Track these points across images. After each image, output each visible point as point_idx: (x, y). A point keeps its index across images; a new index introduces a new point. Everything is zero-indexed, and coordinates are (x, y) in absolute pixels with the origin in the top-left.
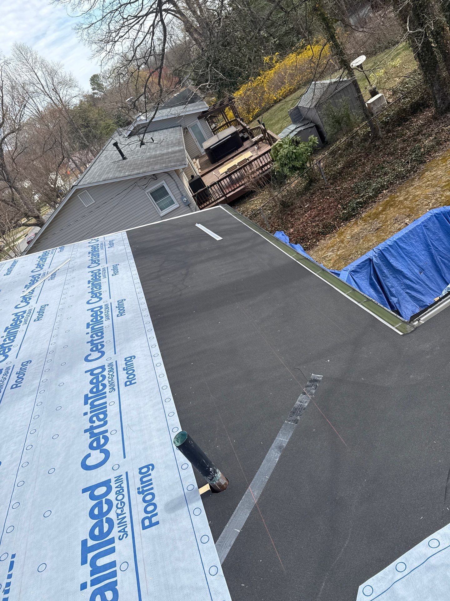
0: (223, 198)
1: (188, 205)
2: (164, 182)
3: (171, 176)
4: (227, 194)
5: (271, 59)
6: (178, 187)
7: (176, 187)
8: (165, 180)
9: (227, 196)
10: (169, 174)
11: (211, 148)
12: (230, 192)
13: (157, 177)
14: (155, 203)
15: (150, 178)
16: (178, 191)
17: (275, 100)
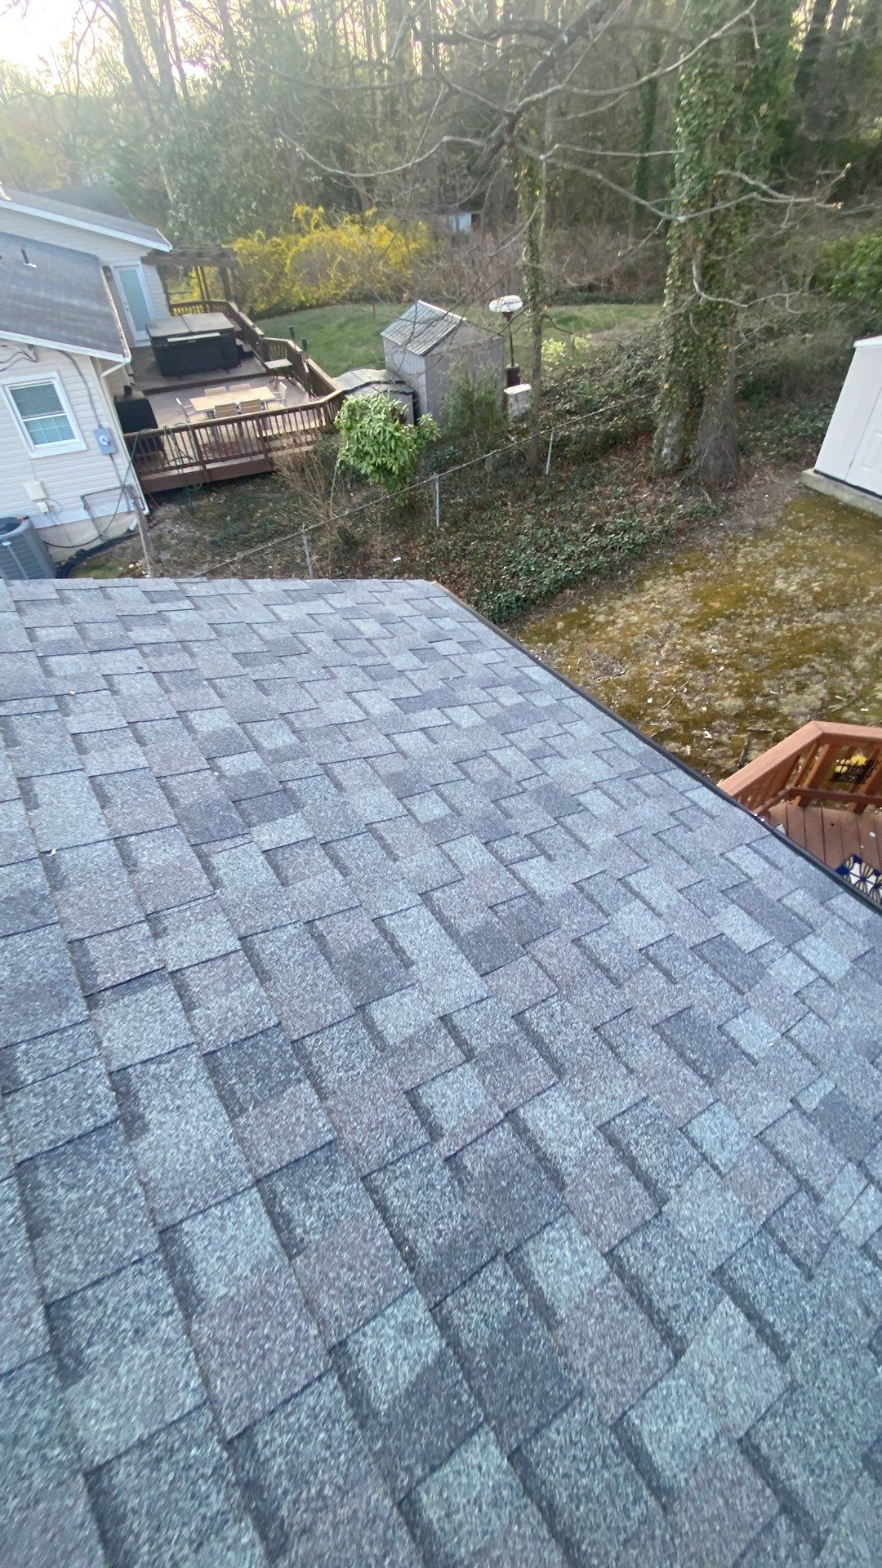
0: (197, 469)
1: (111, 455)
2: (55, 374)
3: (77, 367)
4: (209, 462)
5: (307, 216)
6: (92, 402)
7: (87, 399)
8: (59, 372)
9: (209, 466)
10: (74, 362)
11: (170, 340)
12: (216, 461)
13: (40, 355)
14: (22, 421)
15: (18, 349)
16: (91, 413)
17: (302, 303)
